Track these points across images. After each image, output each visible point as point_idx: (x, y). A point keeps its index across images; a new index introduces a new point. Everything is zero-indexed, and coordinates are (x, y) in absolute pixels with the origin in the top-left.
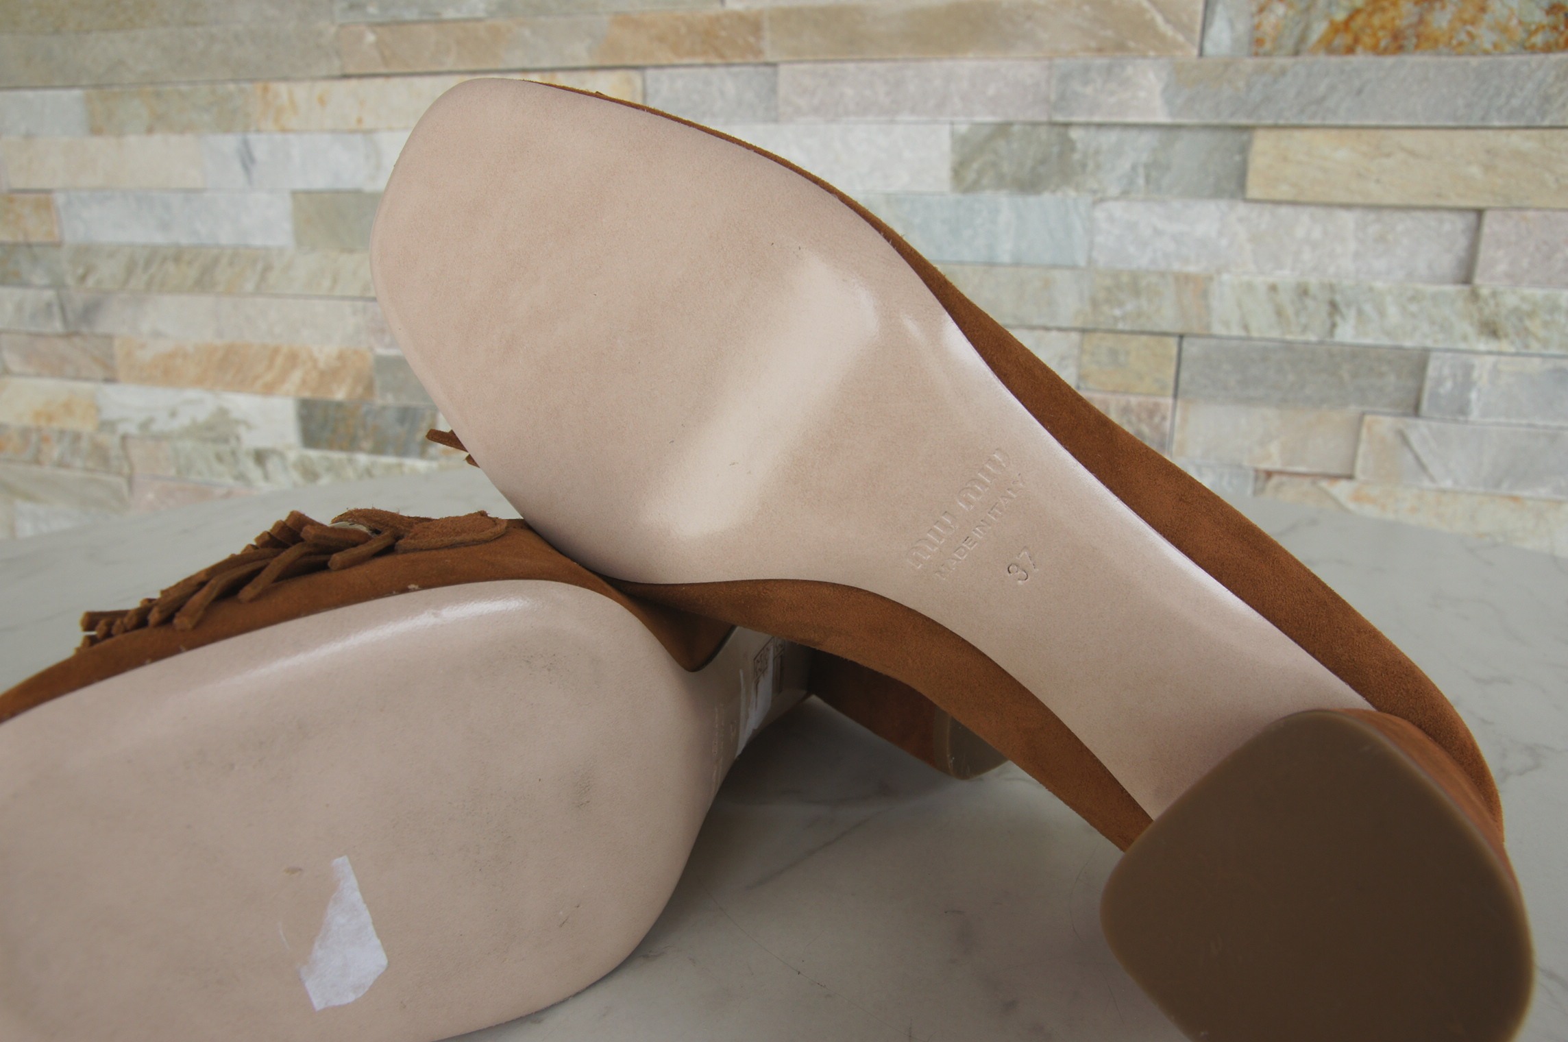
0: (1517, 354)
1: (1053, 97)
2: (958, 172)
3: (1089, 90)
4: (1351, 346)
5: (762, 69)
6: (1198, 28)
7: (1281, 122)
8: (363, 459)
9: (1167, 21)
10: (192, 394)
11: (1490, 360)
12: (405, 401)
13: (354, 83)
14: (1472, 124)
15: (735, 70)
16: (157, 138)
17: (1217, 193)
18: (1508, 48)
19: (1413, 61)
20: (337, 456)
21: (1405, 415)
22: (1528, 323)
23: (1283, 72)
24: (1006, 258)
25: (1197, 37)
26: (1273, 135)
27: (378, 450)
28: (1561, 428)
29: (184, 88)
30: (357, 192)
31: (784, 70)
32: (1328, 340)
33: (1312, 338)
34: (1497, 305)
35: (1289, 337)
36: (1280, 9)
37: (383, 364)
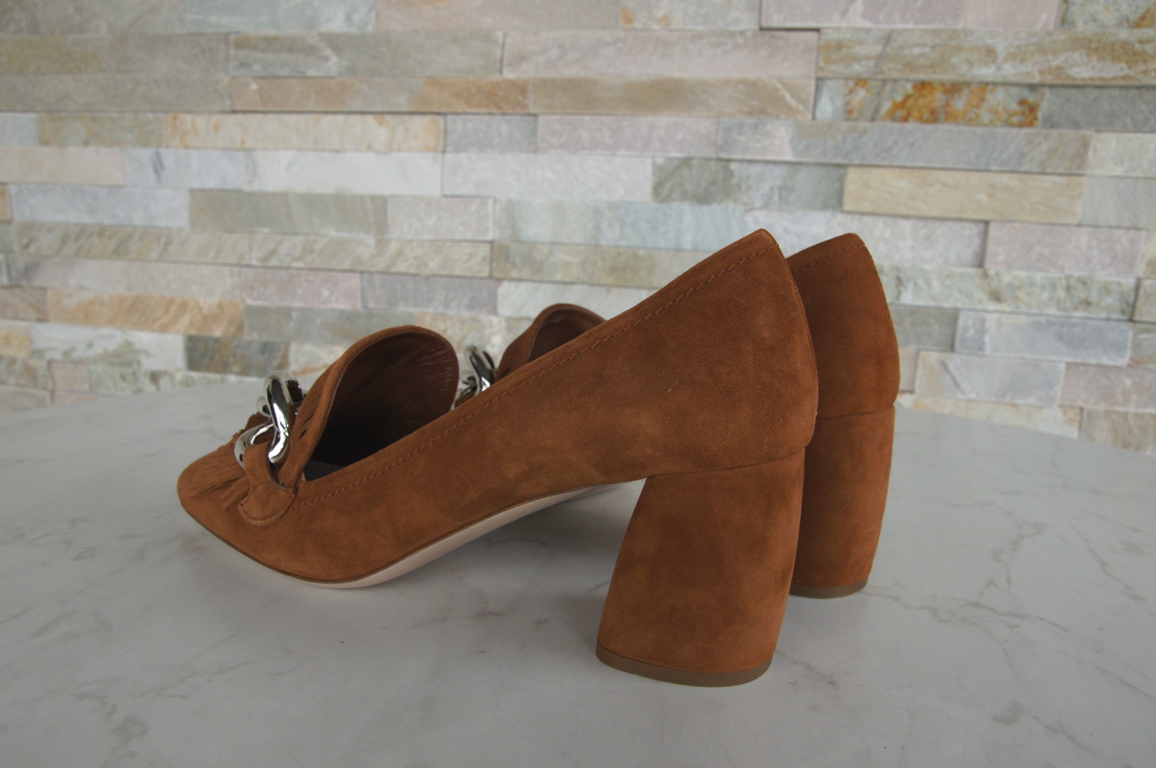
0: (1012, 313)
1: (720, 142)
2: (657, 189)
3: (743, 138)
4: (911, 306)
5: (526, 118)
6: (811, 101)
7: (865, 162)
8: (232, 378)
9: (793, 97)
10: (105, 331)
11: (996, 316)
12: (266, 338)
13: (240, 117)
14: (980, 168)
15: (508, 117)
16: (92, 149)
17: (825, 207)
18: (999, 123)
19: (944, 128)
20: (213, 376)
21: (945, 351)
22: (1018, 293)
23: (865, 131)
24: (688, 246)
25: (811, 107)
26: (859, 170)
27: (244, 372)
28: (1040, 360)
29: (114, 115)
30: (239, 192)
31: (542, 119)
32: (896, 302)
34: (999, 281)
36: (862, 93)
37: (252, 311)
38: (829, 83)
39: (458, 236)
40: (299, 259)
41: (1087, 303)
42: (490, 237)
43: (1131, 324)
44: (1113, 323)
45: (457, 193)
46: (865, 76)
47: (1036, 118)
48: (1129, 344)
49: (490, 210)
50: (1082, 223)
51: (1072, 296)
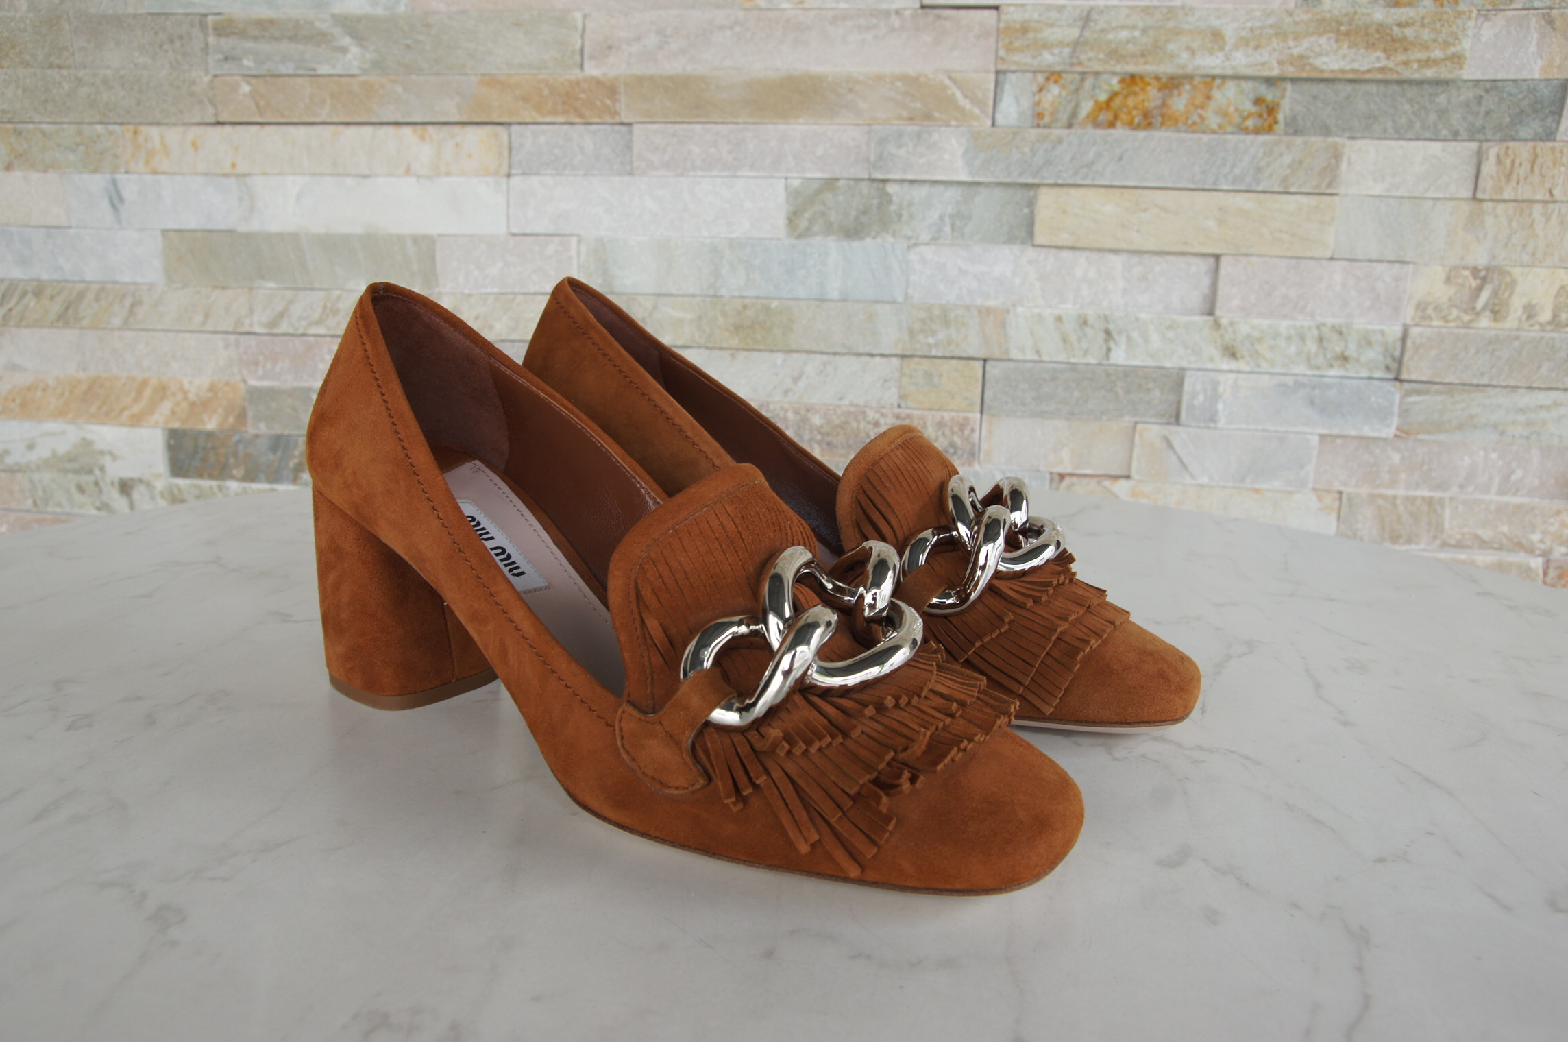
0: (1252, 372)
1: (872, 158)
2: (792, 219)
3: (902, 152)
4: (1123, 366)
5: (617, 128)
6: (991, 102)
7: (1060, 182)
8: (233, 486)
9: (966, 97)
10: (51, 426)
11: (1233, 376)
12: (278, 430)
13: (228, 129)
14: (1206, 186)
15: (594, 127)
16: (16, 175)
17: (1011, 240)
18: (1229, 129)
19: (1160, 137)
20: (206, 483)
21: (1169, 424)
22: (1257, 346)
23: (1060, 141)
24: (835, 295)
25: (990, 110)
26: (1054, 192)
27: (250, 477)
28: (1287, 432)
29: (47, 128)
30: (231, 232)
31: (637, 129)
32: (1105, 362)
33: (1093, 361)
34: (1234, 332)
35: (1073, 360)
36: (1055, 90)
37: (256, 395)
38: (1012, 77)
39: (532, 288)
40: (318, 322)
41: (1344, 359)
43: (1398, 384)
44: (1376, 382)
45: (528, 231)
46: (1058, 68)
47: (1276, 122)
48: (1396, 409)
50: (1335, 257)
51: (1325, 349)
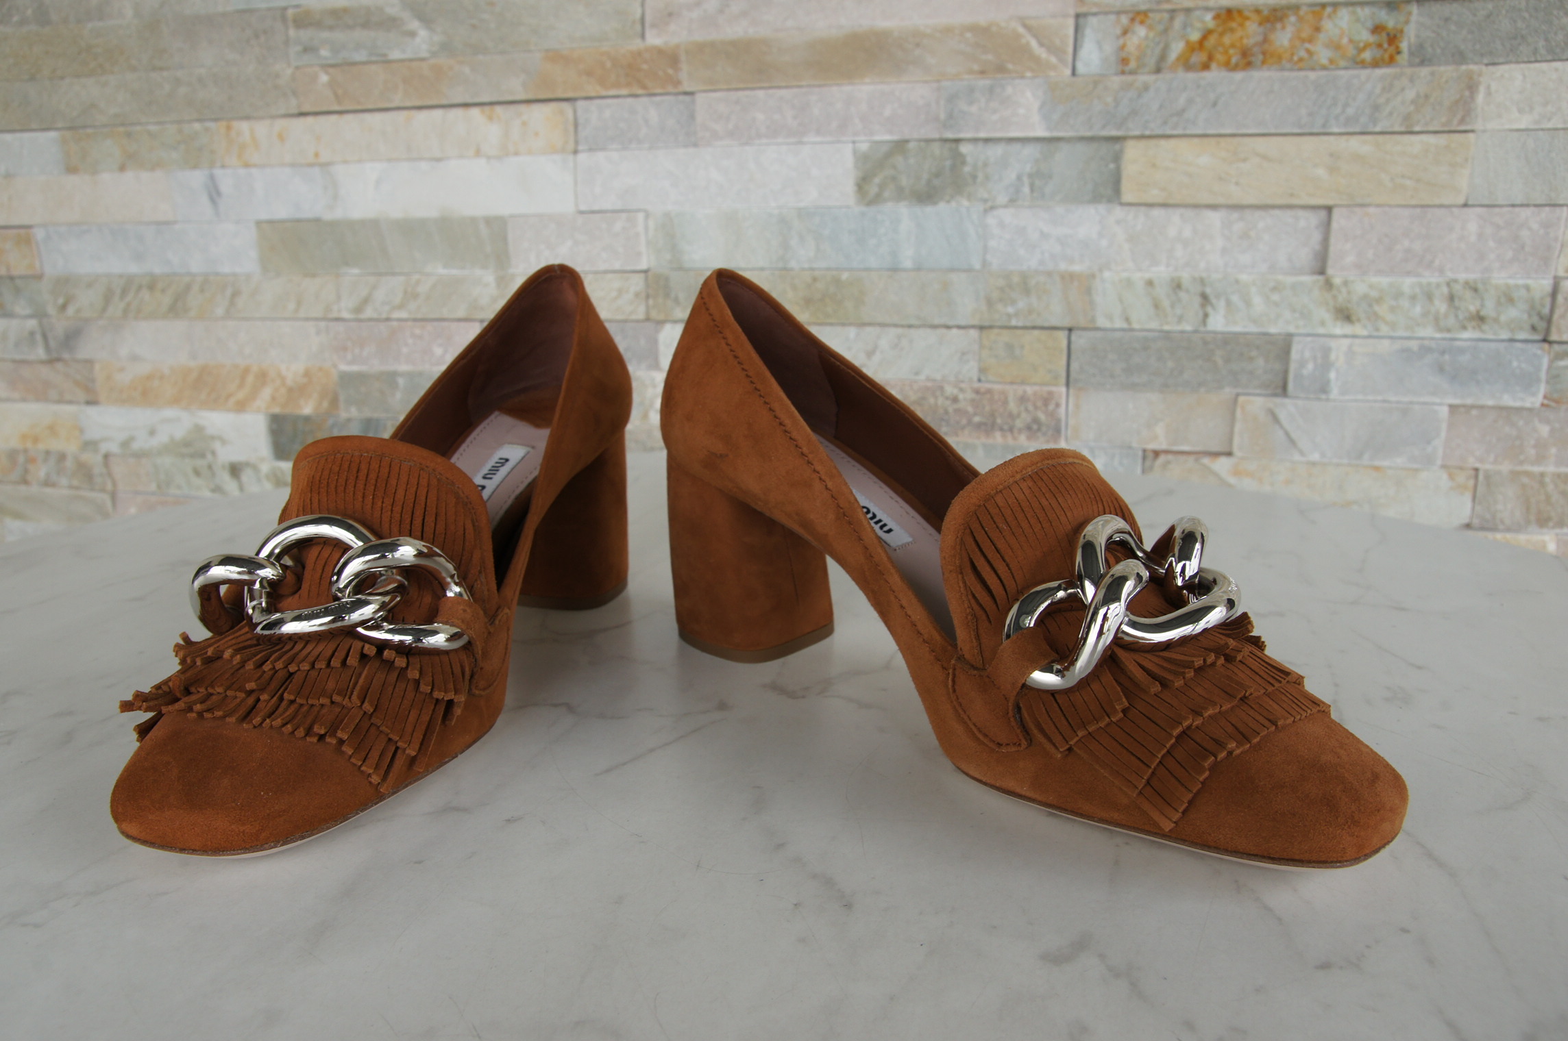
0: (1370, 337)
1: (942, 116)
2: (861, 185)
3: (974, 109)
4: (1222, 333)
5: (681, 98)
6: (1070, 49)
7: (1147, 133)
9: (1041, 44)
10: (169, 413)
11: (1347, 342)
12: (367, 413)
13: (310, 120)
14: (1315, 130)
15: (658, 99)
16: (129, 175)
17: (1096, 198)
18: (1342, 63)
19: (1260, 77)
21: (1275, 395)
22: (1376, 308)
23: (1146, 88)
24: (908, 264)
25: (1070, 58)
26: (1142, 144)
28: (1411, 403)
29: (152, 128)
30: (317, 221)
31: (700, 98)
32: (1202, 329)
33: (1188, 328)
34: (1349, 293)
35: (1166, 328)
36: (1141, 31)
37: (347, 379)
38: (1093, 21)
39: (602, 267)
40: (401, 307)
41: (1480, 319)
42: (644, 266)
43: (1546, 346)
44: (1519, 345)
45: (596, 208)
46: (1143, 7)
47: (1399, 53)
48: (1543, 375)
49: (640, 228)
50: (1470, 202)
51: (1457, 308)
